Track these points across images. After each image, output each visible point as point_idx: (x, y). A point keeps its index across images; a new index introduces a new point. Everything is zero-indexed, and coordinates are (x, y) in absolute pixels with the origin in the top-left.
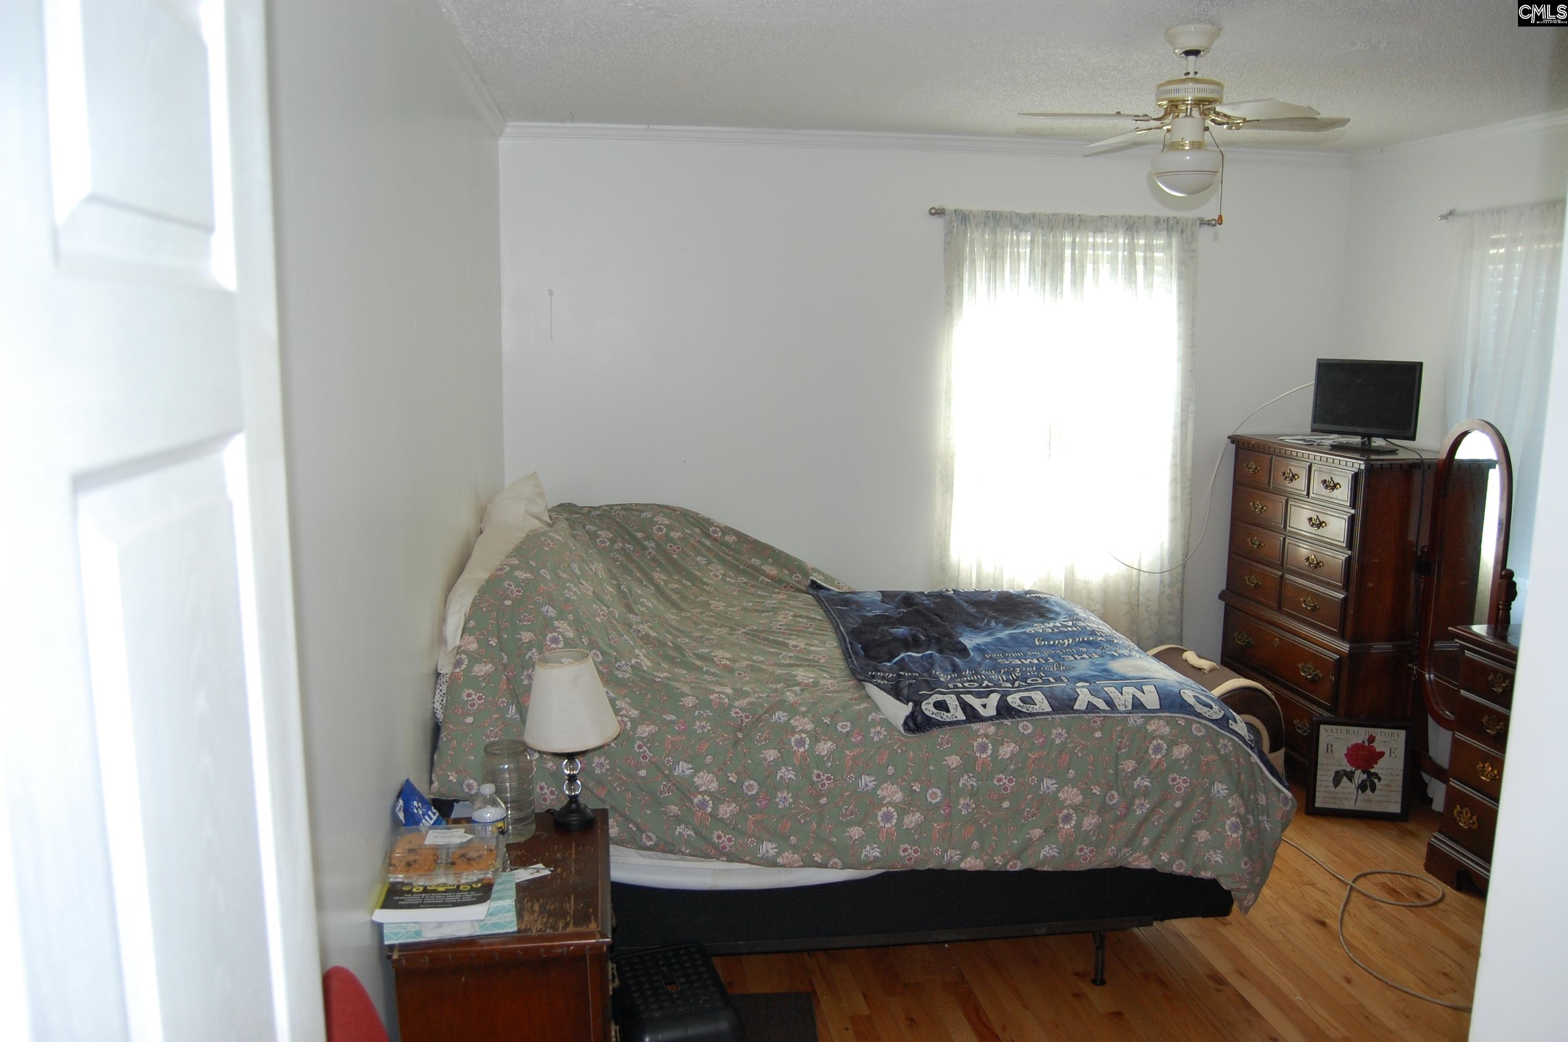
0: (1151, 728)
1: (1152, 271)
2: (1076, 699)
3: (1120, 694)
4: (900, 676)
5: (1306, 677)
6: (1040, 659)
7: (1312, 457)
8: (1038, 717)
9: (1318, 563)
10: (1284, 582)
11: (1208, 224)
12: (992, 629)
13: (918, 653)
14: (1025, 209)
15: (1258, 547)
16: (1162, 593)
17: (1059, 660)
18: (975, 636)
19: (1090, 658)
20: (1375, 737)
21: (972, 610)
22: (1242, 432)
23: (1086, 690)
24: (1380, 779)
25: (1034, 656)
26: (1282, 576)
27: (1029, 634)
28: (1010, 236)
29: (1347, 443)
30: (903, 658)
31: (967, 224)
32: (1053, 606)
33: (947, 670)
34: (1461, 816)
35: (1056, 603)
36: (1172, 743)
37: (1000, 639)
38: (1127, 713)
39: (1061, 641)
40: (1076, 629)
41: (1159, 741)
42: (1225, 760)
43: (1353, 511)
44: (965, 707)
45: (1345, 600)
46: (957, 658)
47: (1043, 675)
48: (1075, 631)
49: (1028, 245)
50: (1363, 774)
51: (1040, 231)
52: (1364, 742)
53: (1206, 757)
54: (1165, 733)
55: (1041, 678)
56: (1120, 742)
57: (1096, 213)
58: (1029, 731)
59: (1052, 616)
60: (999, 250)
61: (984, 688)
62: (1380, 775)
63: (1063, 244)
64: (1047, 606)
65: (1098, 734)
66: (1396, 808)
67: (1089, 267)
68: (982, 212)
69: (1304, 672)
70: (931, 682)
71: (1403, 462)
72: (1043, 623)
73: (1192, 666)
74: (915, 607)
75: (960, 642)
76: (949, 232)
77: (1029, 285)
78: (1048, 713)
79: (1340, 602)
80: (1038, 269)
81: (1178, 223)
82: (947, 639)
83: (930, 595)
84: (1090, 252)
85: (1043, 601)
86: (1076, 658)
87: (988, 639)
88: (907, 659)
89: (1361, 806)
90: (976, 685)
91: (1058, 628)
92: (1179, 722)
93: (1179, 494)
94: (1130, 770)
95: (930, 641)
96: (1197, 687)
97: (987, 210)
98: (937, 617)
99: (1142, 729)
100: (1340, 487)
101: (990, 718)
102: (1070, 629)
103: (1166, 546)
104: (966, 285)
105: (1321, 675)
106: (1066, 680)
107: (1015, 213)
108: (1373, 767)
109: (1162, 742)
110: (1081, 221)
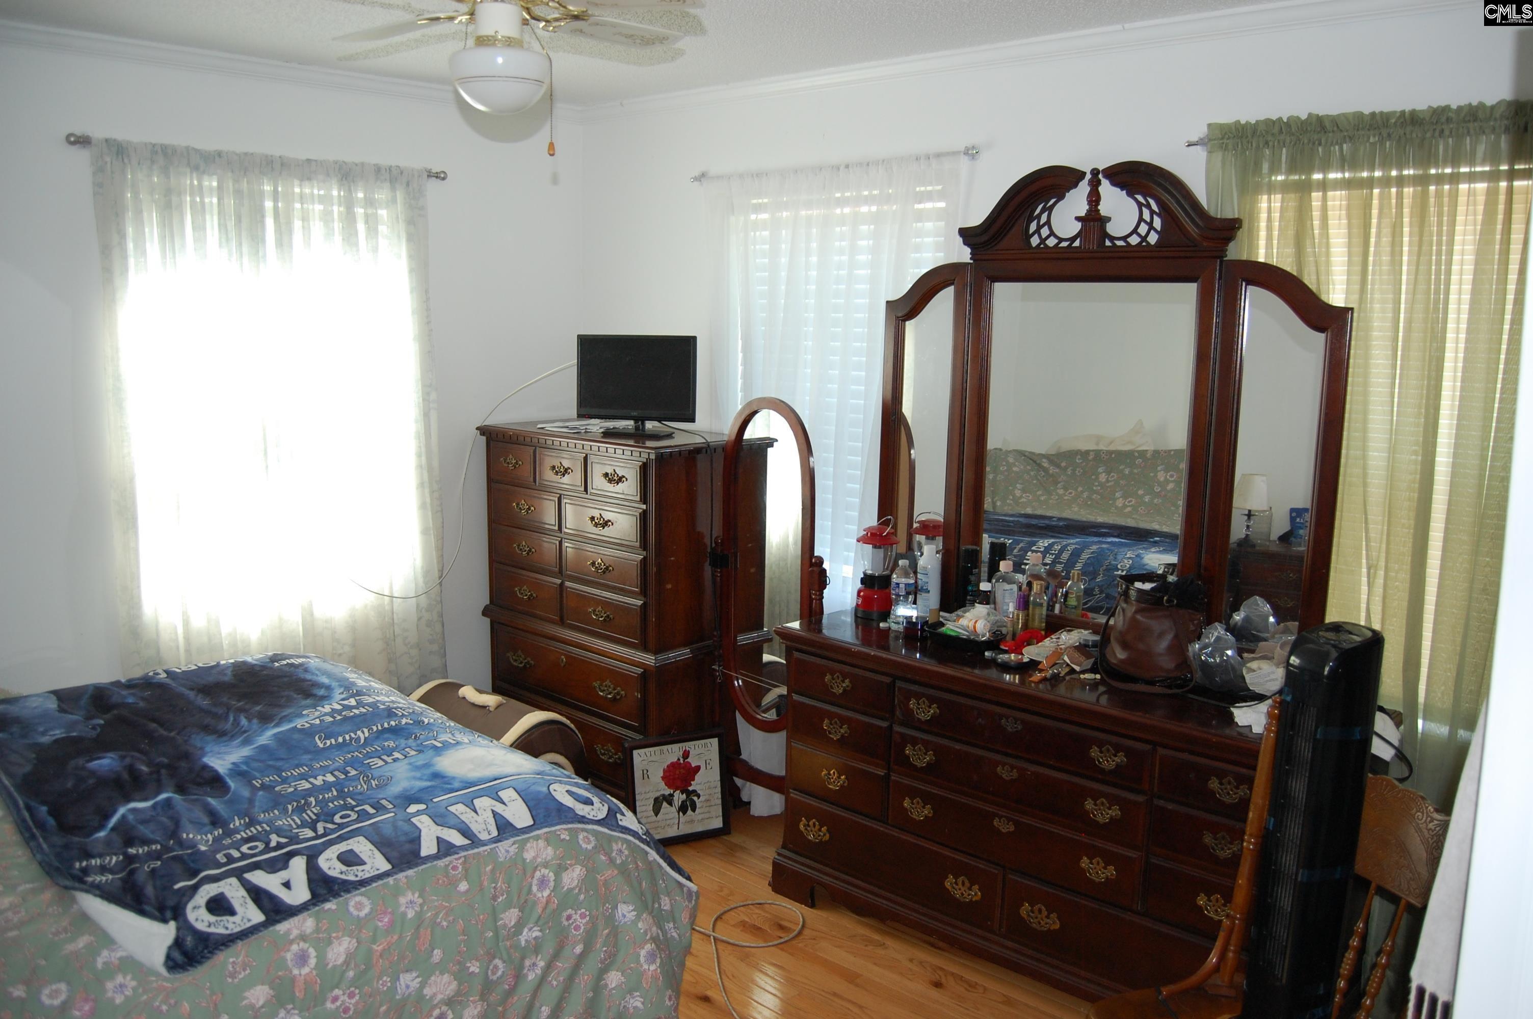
0: (529, 855)
1: (376, 231)
2: (419, 837)
3: (473, 814)
4: (130, 859)
5: (606, 698)
6: (336, 773)
7: (587, 448)
8: (374, 885)
9: (607, 568)
10: (564, 591)
11: (437, 177)
12: (245, 732)
13: (145, 799)
14: (208, 145)
15: (528, 554)
16: (419, 619)
17: (365, 772)
18: (223, 749)
19: (406, 757)
20: (689, 751)
21: (203, 702)
22: (490, 422)
23: (425, 819)
24: (699, 796)
25: (324, 770)
26: (562, 584)
27: (302, 731)
28: (190, 180)
29: (614, 428)
30: (124, 817)
31: (126, 160)
32: (317, 675)
33: (204, 825)
34: (809, 829)
35: (319, 670)
36: (560, 869)
37: (263, 749)
38: (495, 843)
39: (353, 735)
40: (365, 711)
41: (543, 870)
42: (623, 870)
43: (644, 507)
44: (258, 895)
45: (645, 604)
46: (212, 797)
47: (354, 803)
48: (365, 714)
49: (215, 193)
50: (682, 794)
51: (230, 174)
52: (679, 759)
53: (604, 875)
54: (549, 858)
55: (352, 810)
56: (495, 887)
57: (303, 156)
58: (366, 910)
59: (322, 692)
60: (174, 199)
61: (276, 849)
62: (699, 792)
63: (262, 193)
64: (308, 677)
65: (463, 886)
66: (718, 823)
67: (297, 224)
68: (146, 144)
69: (602, 691)
70: (186, 857)
71: (683, 448)
72: (314, 706)
73: (473, 705)
74: (115, 712)
75: (206, 767)
76: (99, 170)
77: (220, 246)
78: (386, 874)
79: (639, 609)
80: (231, 224)
81: (402, 173)
82: (183, 764)
83: (131, 685)
84: (298, 206)
85: (300, 670)
86: (386, 763)
87: (246, 751)
88: (131, 817)
89: (686, 829)
90: (261, 846)
91: (339, 712)
92: (562, 837)
93: (428, 500)
94: (513, 923)
95: (158, 772)
96: (559, 773)
97: (154, 142)
98: (154, 725)
99: (517, 861)
100: (627, 480)
101: (304, 908)
102: (356, 711)
103: (419, 562)
104: (130, 246)
105: (623, 692)
106: (391, 806)
107: (193, 149)
108: (691, 785)
109: (547, 871)
110: (282, 165)
